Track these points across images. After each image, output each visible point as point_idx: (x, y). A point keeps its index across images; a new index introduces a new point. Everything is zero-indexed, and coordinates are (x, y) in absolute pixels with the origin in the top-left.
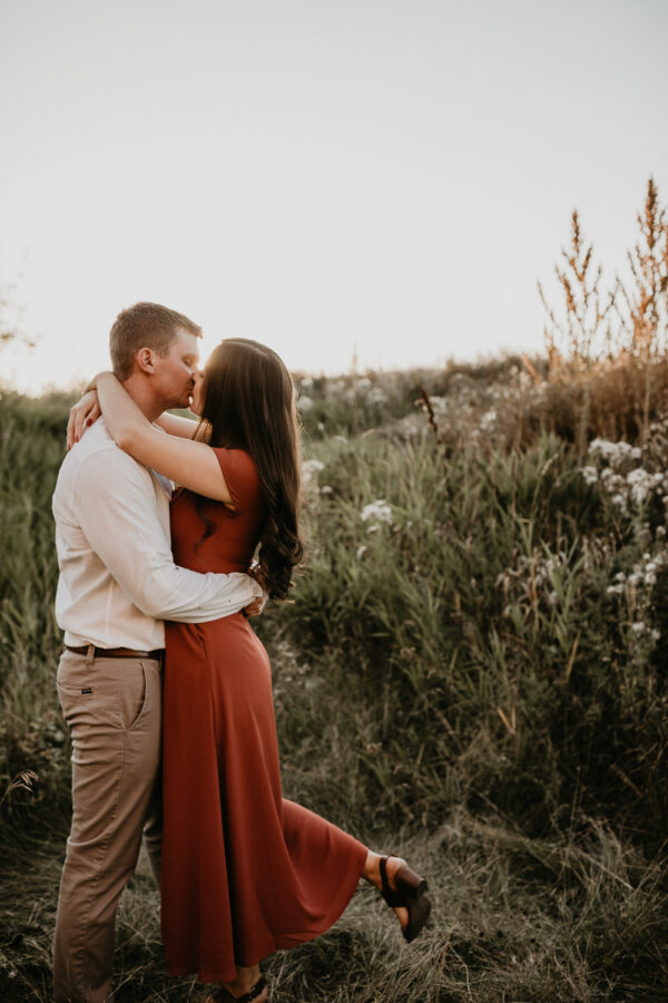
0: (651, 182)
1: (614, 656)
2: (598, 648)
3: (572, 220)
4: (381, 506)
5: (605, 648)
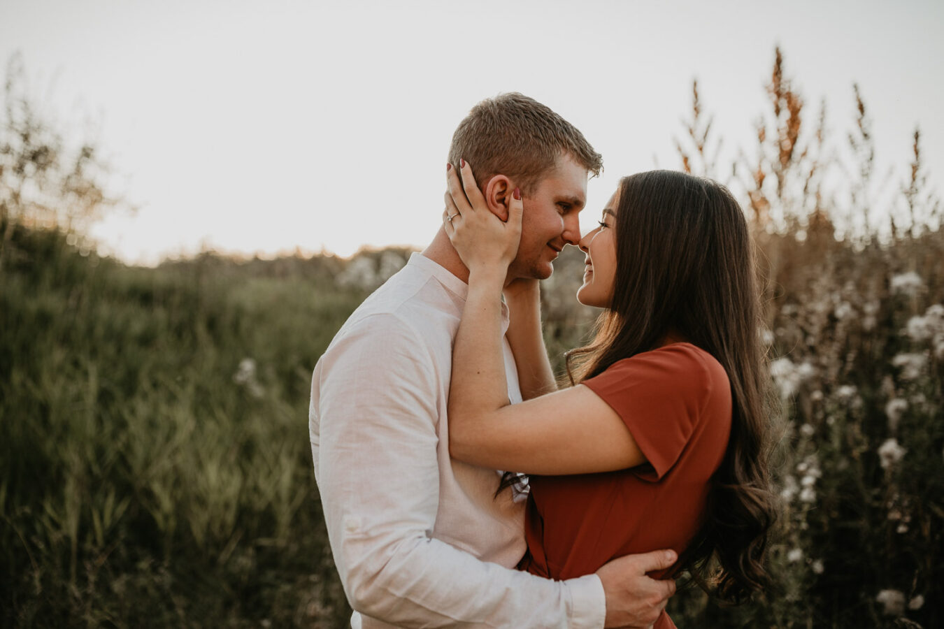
3: (691, 88)
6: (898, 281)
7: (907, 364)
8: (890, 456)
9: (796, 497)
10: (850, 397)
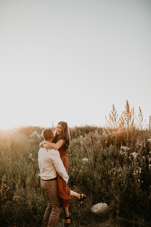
0: (127, 101)
1: (134, 186)
2: (131, 184)
4: (86, 159)
6: (149, 140)
8: (150, 167)
9: (138, 172)
10: (144, 158)
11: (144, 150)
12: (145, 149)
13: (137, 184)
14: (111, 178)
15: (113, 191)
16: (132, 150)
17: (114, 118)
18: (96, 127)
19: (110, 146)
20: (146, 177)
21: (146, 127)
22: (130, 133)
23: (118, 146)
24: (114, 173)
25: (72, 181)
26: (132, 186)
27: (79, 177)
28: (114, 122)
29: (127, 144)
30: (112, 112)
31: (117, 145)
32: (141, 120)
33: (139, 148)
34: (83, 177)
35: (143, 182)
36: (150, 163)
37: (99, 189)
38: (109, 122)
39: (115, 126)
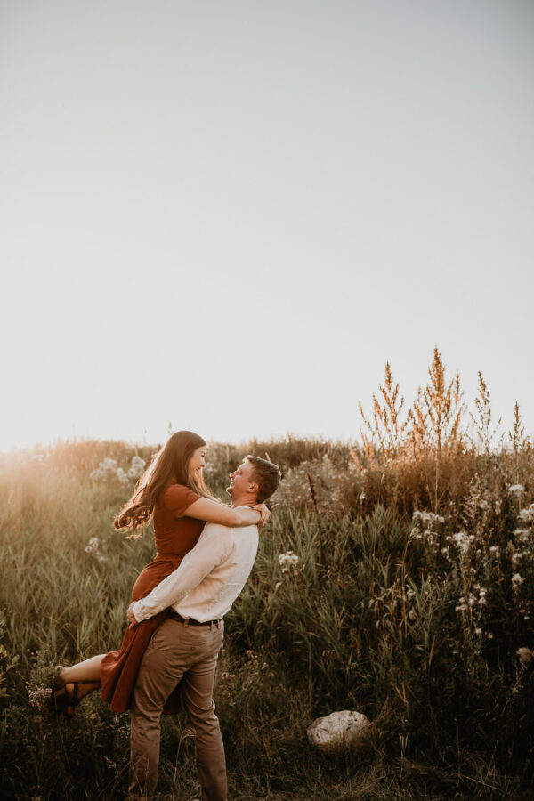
0: (436, 350)
1: (460, 650)
2: (451, 646)
3: (385, 369)
4: (290, 555)
5: (454, 646)
6: (513, 488)
7: (522, 533)
8: (517, 582)
9: (476, 602)
10: (494, 552)
11: (497, 523)
12: (500, 519)
13: (471, 644)
14: (380, 624)
15: (388, 670)
16: (454, 524)
17: (388, 411)
18: (324, 443)
19: (377, 510)
20: (503, 620)
21: (501, 443)
22: (445, 466)
23: (405, 509)
24: (389, 605)
25: (241, 633)
26: (452, 649)
27: (264, 621)
28: (389, 426)
29: (434, 504)
30: (384, 391)
31: (400, 505)
32: (486, 420)
33: (480, 518)
34: (281, 618)
35: (491, 636)
36: (515, 568)
37: (336, 662)
38: (373, 426)
39: (394, 438)
